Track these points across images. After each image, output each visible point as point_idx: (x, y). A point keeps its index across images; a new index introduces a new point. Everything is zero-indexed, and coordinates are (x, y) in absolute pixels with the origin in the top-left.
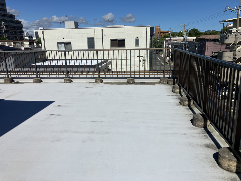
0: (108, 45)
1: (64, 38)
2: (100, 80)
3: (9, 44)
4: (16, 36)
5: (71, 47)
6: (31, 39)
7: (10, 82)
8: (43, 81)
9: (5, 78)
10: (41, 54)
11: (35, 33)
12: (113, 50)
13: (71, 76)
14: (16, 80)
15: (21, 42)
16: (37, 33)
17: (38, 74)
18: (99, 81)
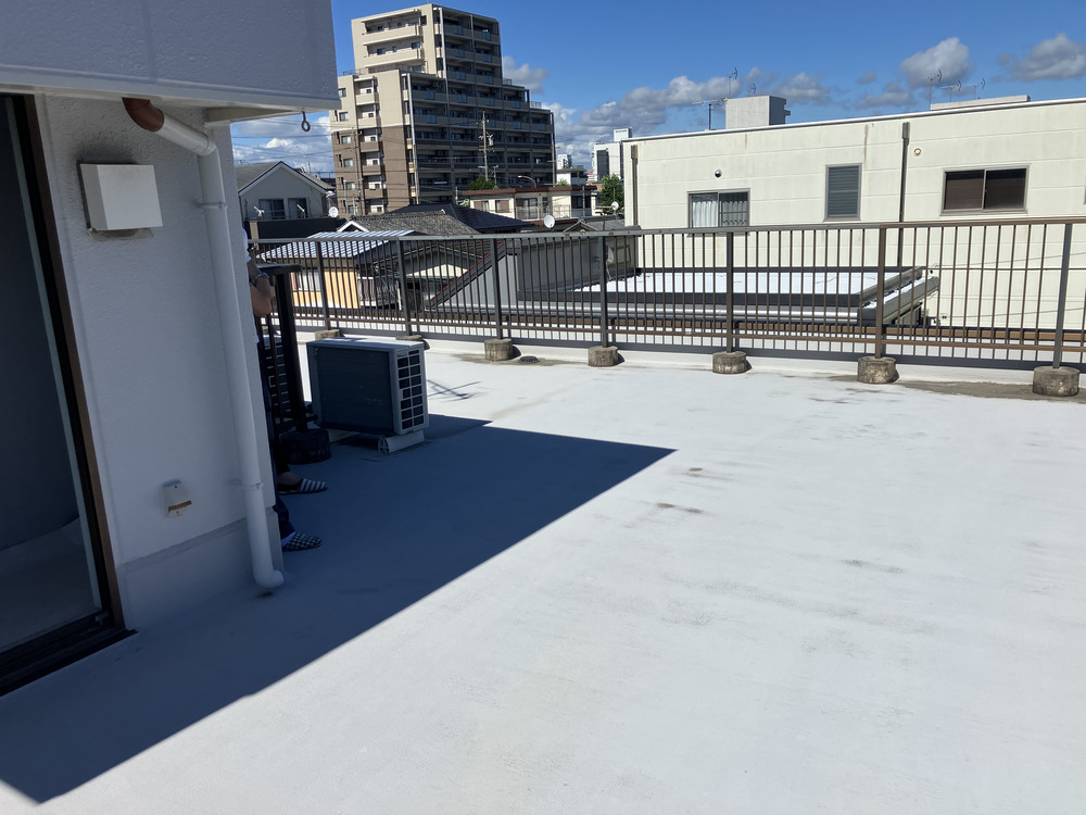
0: (926, 199)
1: (718, 175)
2: (886, 370)
3: (501, 206)
4: (526, 174)
5: (748, 212)
6: (579, 181)
7: (505, 357)
8: (627, 361)
9: (490, 342)
10: (619, 245)
11: (596, 157)
12: (957, 225)
13: (745, 343)
14: (526, 351)
15: (544, 194)
16: (603, 157)
17: (610, 328)
18: (880, 373)
